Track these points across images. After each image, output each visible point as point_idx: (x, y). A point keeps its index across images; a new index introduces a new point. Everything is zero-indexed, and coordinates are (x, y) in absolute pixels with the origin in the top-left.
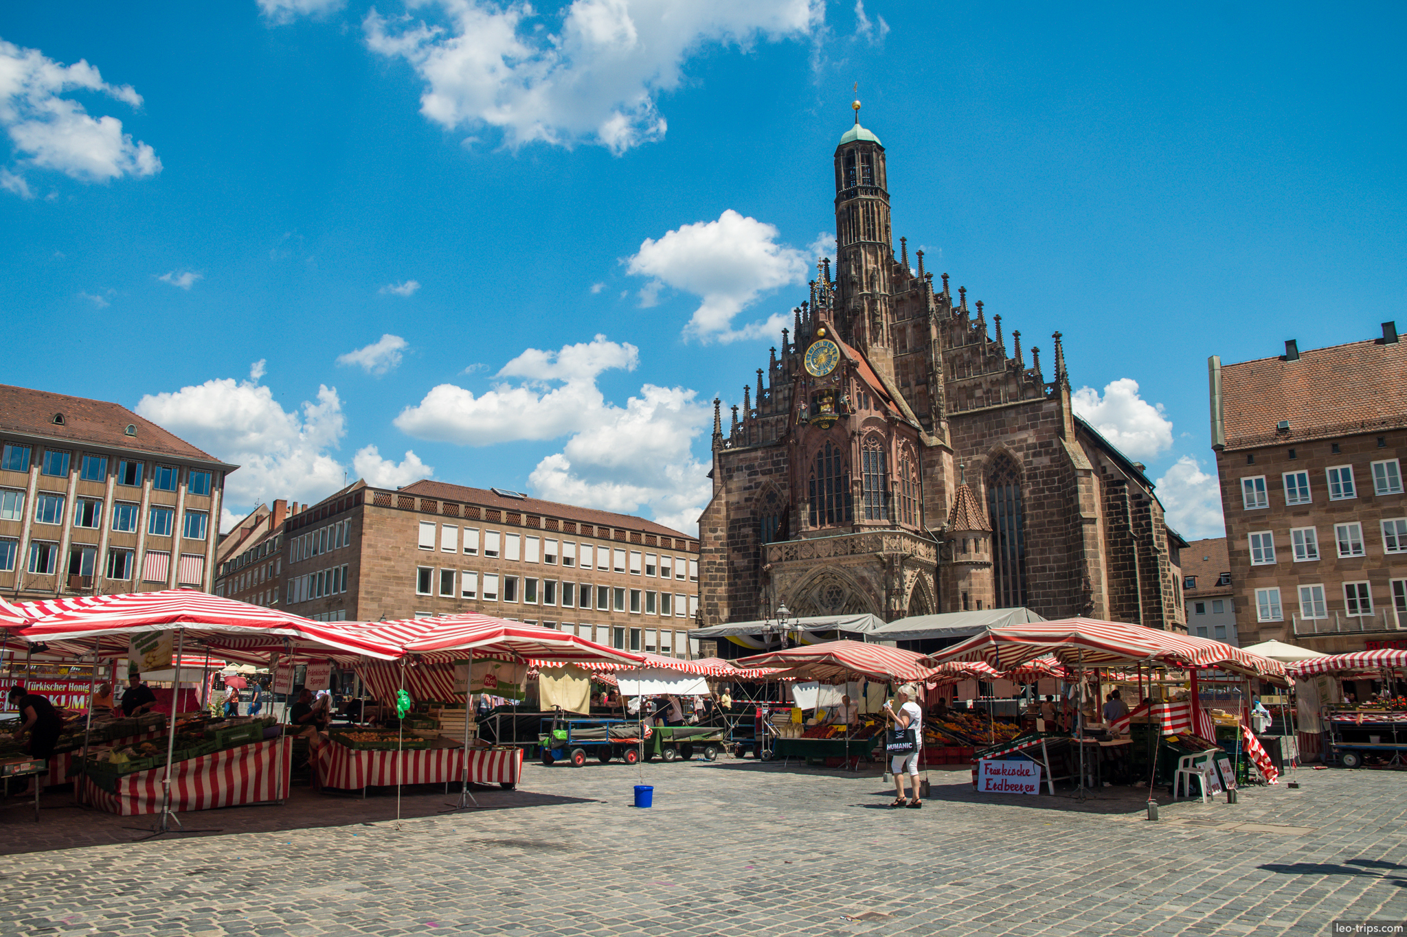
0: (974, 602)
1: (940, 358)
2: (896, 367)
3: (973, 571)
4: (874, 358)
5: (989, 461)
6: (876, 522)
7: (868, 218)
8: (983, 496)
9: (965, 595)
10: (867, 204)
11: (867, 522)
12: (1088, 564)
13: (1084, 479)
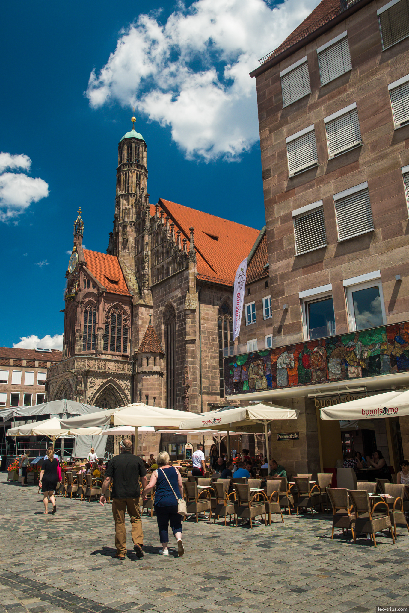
0: (143, 396)
1: (149, 253)
2: (136, 262)
3: (145, 377)
4: (122, 258)
5: (166, 311)
6: (87, 352)
7: (126, 181)
8: (163, 331)
9: (140, 391)
10: (126, 173)
11: (82, 352)
12: (188, 369)
13: (191, 316)
